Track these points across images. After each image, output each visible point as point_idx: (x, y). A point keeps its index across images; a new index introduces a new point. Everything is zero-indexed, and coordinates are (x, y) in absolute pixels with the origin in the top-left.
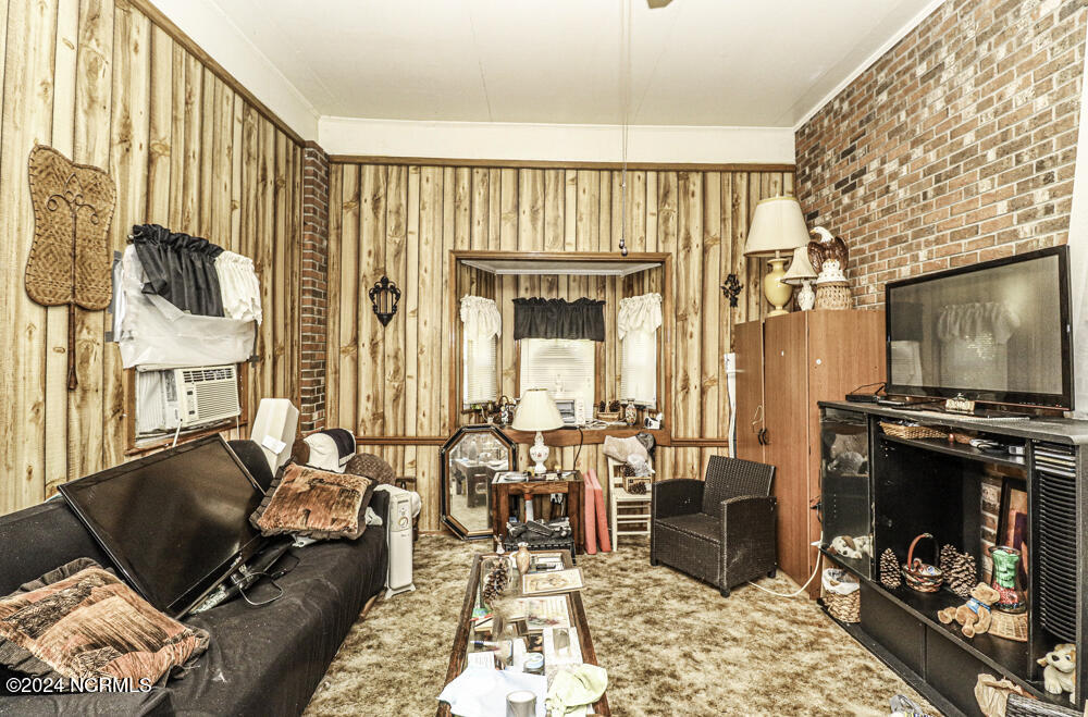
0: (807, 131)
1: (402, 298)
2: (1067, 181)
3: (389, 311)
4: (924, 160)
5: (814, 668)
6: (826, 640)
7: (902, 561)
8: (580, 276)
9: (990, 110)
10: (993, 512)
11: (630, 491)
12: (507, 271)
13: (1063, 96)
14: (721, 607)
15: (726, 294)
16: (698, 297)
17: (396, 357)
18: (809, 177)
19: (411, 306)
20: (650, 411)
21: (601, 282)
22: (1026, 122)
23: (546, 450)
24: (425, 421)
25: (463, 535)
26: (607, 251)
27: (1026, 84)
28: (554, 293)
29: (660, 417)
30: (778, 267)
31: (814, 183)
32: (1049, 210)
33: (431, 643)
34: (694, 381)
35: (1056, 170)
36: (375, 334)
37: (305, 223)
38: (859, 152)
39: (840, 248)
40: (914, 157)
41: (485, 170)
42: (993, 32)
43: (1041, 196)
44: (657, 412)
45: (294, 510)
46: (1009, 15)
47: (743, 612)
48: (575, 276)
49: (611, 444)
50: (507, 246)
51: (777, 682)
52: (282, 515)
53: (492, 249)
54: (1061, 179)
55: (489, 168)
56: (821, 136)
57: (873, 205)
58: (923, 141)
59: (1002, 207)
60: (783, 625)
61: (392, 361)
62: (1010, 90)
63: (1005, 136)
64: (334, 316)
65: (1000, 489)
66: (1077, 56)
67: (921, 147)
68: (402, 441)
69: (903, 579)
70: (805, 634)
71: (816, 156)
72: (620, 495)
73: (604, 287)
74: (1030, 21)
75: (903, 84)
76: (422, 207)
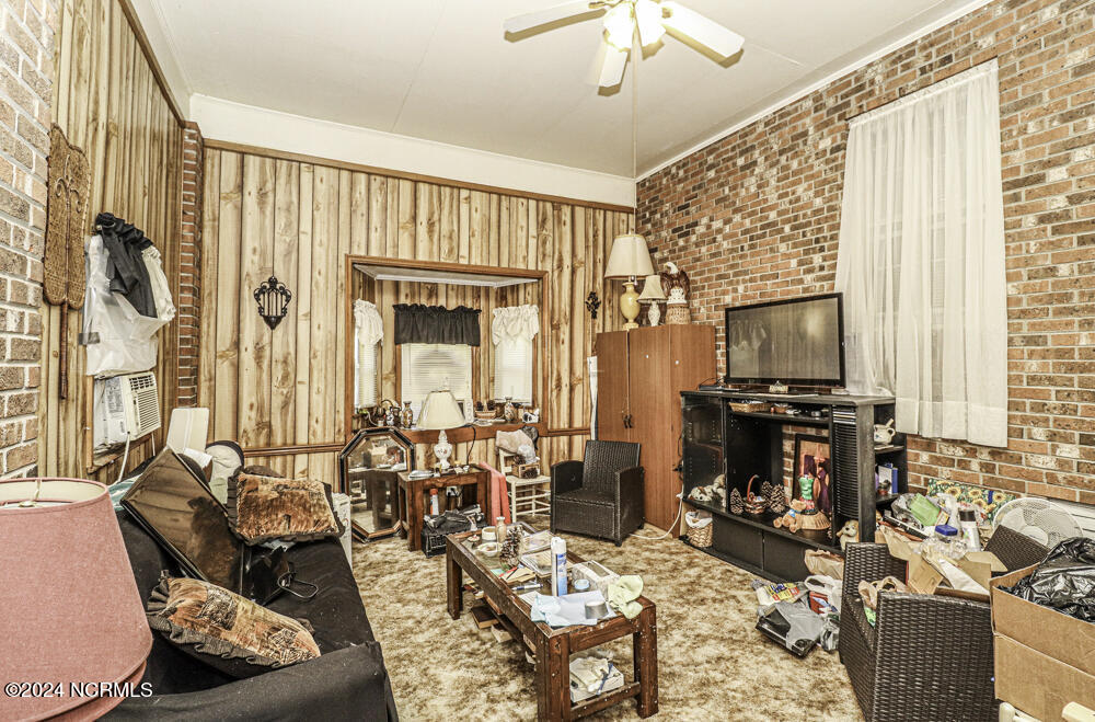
0: (647, 184)
1: (293, 300)
2: (832, 252)
3: (279, 314)
4: (742, 225)
5: (699, 577)
6: (696, 560)
7: (744, 494)
8: (458, 286)
9: (787, 199)
10: (790, 457)
11: (524, 477)
12: (387, 277)
13: (831, 200)
14: (621, 553)
15: (589, 308)
16: (568, 309)
17: (285, 362)
18: (649, 221)
19: (304, 308)
20: (528, 408)
21: (477, 291)
22: (809, 212)
23: (450, 447)
24: (319, 428)
25: (363, 538)
26: (496, 265)
27: (809, 188)
28: (434, 300)
29: (537, 411)
30: (630, 289)
31: (653, 225)
32: (822, 268)
33: (410, 623)
34: (565, 380)
35: (826, 244)
36: (261, 337)
37: (184, 213)
38: (692, 209)
39: (682, 279)
40: (735, 220)
41: (382, 178)
42: (791, 149)
43: (817, 259)
44: (533, 408)
45: (274, 517)
46: (800, 141)
47: (637, 554)
48: (453, 286)
49: (503, 438)
50: (405, 254)
51: (683, 589)
52: (262, 522)
53: (389, 255)
54: (829, 250)
55: (387, 177)
56: (660, 190)
57: (704, 249)
58: (741, 211)
59: (794, 263)
60: (667, 557)
61: (280, 366)
62: (800, 189)
63: (796, 218)
64: (209, 318)
65: (794, 442)
66: (839, 178)
67: (740, 214)
68: (293, 450)
69: (744, 507)
70: (682, 559)
71: (655, 206)
72: (515, 482)
73: (479, 296)
74: (813, 149)
75: (727, 168)
76: (315, 208)
